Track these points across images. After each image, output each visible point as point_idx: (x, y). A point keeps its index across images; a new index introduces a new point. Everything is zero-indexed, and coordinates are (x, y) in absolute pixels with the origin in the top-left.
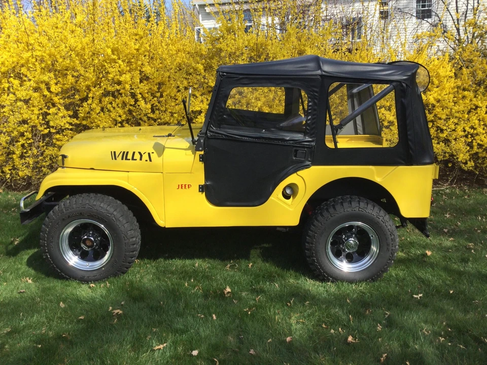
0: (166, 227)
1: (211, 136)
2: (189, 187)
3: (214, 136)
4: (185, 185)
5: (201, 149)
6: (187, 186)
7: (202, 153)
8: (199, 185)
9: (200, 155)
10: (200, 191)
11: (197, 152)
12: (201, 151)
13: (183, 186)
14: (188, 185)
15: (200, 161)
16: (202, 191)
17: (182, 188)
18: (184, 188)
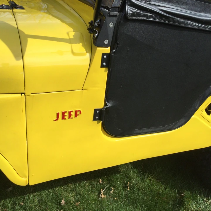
0: (31, 184)
1: (133, 14)
2: (76, 115)
3: (139, 15)
4: (70, 113)
5: (106, 42)
6: (73, 114)
7: (107, 50)
8: (95, 110)
9: (103, 55)
10: (94, 119)
11: (99, 49)
12: (106, 46)
13: (67, 114)
14: (76, 112)
15: (102, 66)
16: (100, 119)
17: (63, 118)
18: (66, 117)
